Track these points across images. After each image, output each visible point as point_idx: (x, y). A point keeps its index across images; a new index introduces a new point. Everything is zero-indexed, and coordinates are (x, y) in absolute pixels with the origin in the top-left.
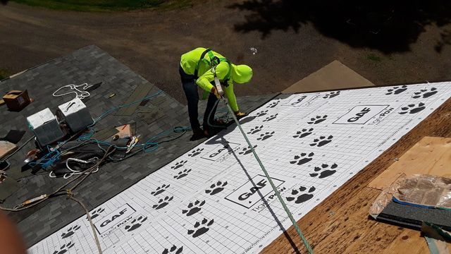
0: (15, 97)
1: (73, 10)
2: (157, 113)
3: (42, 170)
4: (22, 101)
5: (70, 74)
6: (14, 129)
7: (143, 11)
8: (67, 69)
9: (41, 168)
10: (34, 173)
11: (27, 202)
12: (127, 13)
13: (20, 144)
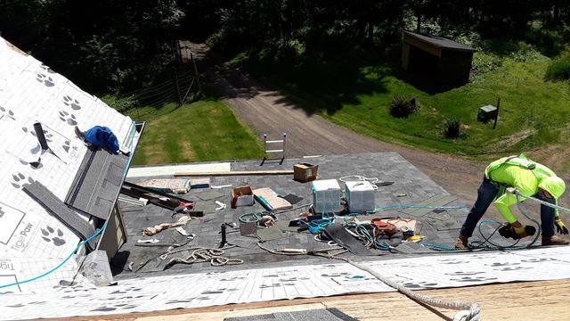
0: (305, 167)
1: (375, 137)
2: (453, 224)
3: (307, 231)
4: (309, 174)
5: (363, 168)
6: (294, 194)
7: (453, 158)
8: (361, 164)
9: (308, 229)
10: (299, 231)
11: (286, 250)
12: (433, 155)
13: (295, 206)
